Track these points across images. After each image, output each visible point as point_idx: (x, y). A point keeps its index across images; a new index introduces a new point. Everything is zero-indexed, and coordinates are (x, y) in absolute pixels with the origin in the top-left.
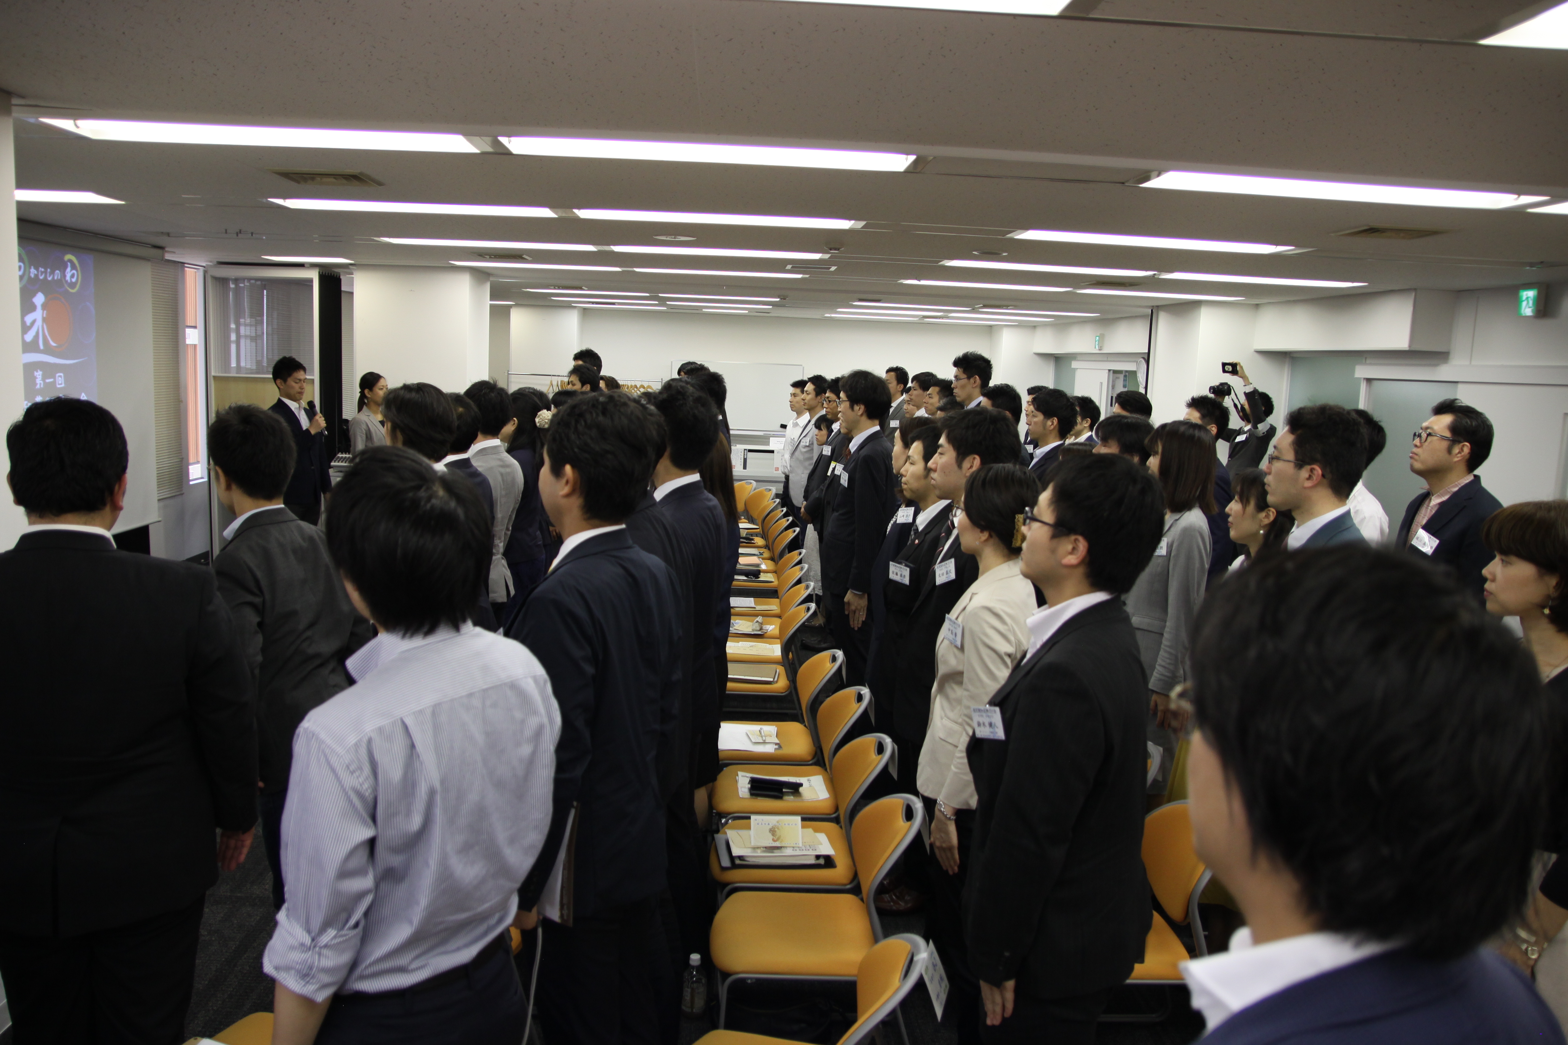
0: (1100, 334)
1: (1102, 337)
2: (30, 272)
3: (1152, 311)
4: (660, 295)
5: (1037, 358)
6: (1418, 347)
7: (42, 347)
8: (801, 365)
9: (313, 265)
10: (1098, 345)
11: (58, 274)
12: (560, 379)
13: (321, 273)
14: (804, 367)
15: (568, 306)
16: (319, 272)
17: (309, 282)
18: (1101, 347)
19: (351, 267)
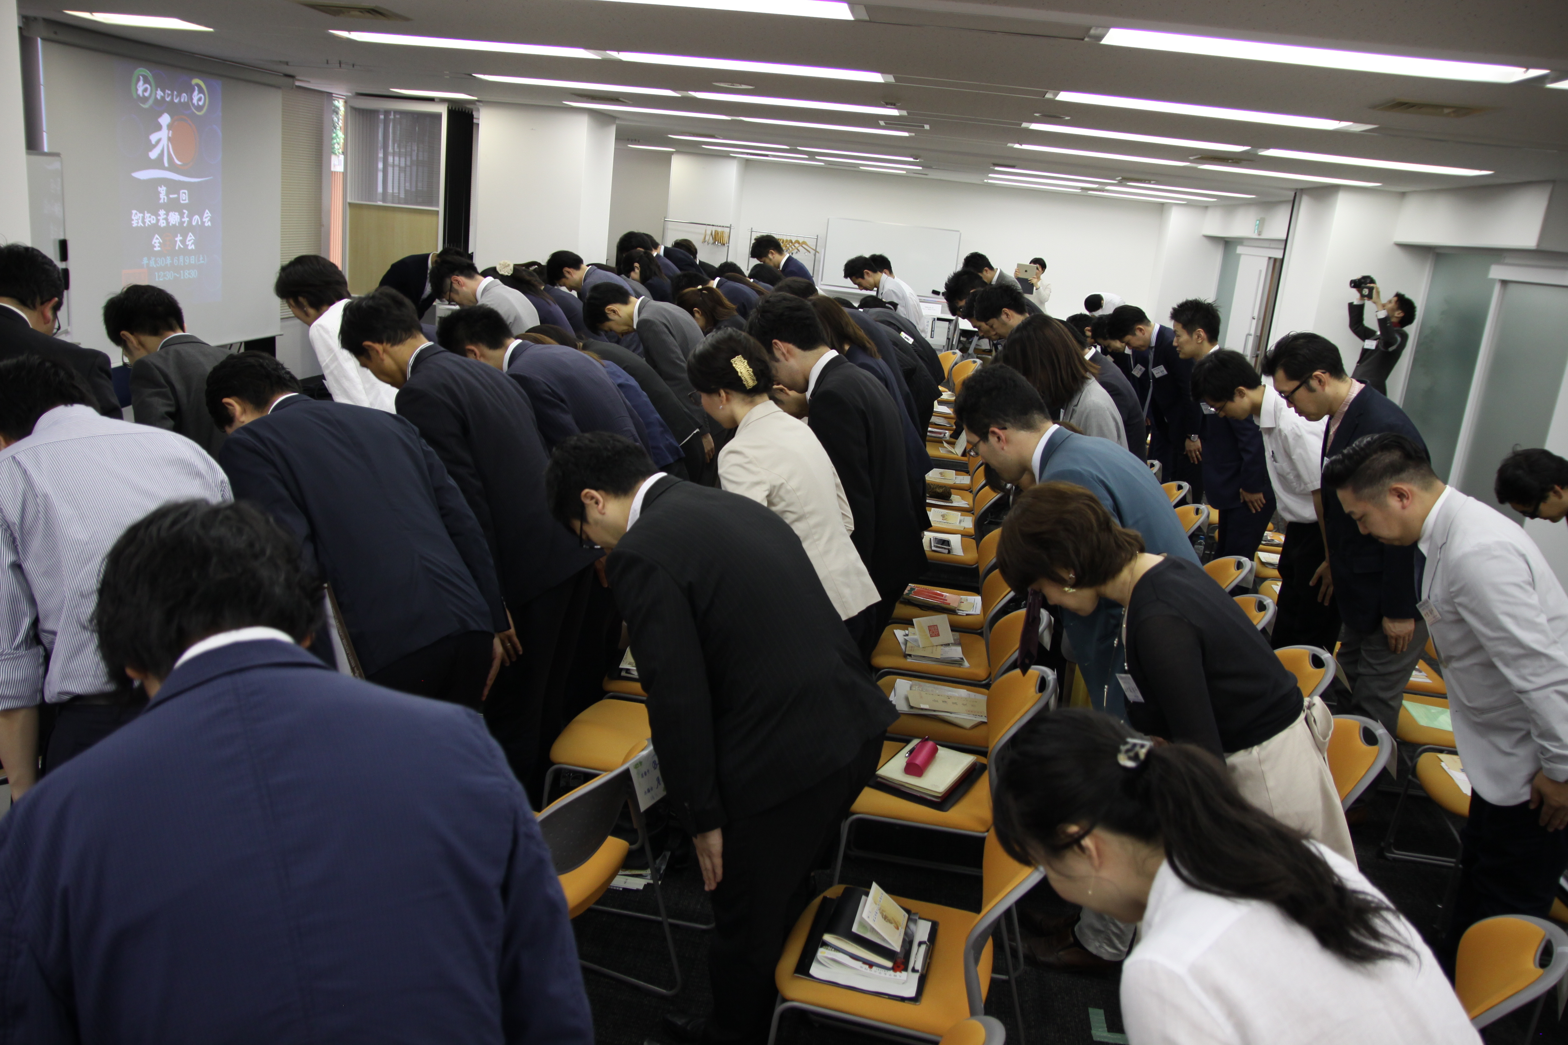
0: (1261, 218)
1: (1262, 222)
2: (156, 94)
3: (1295, 194)
4: (798, 148)
5: (1205, 241)
6: (1546, 247)
7: (166, 165)
8: (958, 231)
9: (443, 100)
10: (1257, 229)
11: (184, 97)
12: (714, 229)
13: (450, 108)
14: (961, 234)
15: (726, 156)
16: (448, 108)
17: (438, 116)
18: (1260, 232)
19: (477, 103)
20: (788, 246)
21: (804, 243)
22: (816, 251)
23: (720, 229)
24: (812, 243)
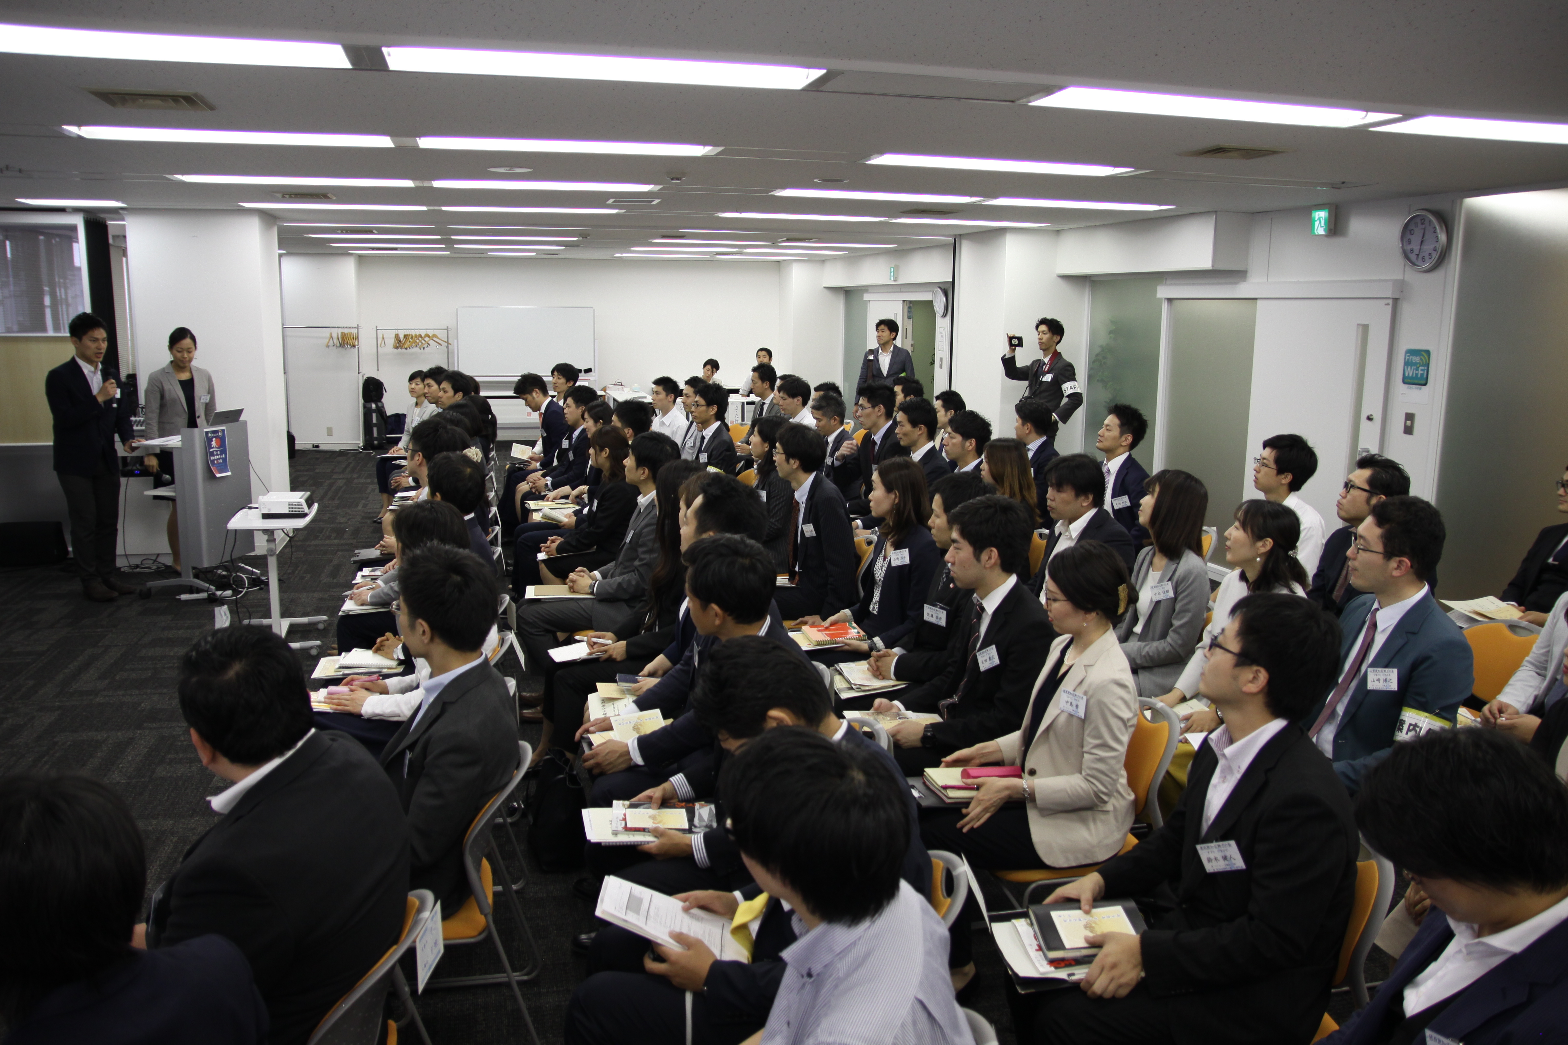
0: (895, 265)
1: (897, 268)
3: (955, 239)
4: (453, 237)
5: (826, 292)
6: (1221, 267)
8: (592, 308)
9: (75, 210)
10: (893, 276)
12: (340, 331)
13: (86, 218)
14: (595, 310)
15: (344, 253)
16: (84, 218)
17: (74, 228)
18: (896, 278)
19: (121, 212)
20: (418, 341)
21: (435, 336)
22: (448, 342)
23: (346, 331)
24: (442, 335)
